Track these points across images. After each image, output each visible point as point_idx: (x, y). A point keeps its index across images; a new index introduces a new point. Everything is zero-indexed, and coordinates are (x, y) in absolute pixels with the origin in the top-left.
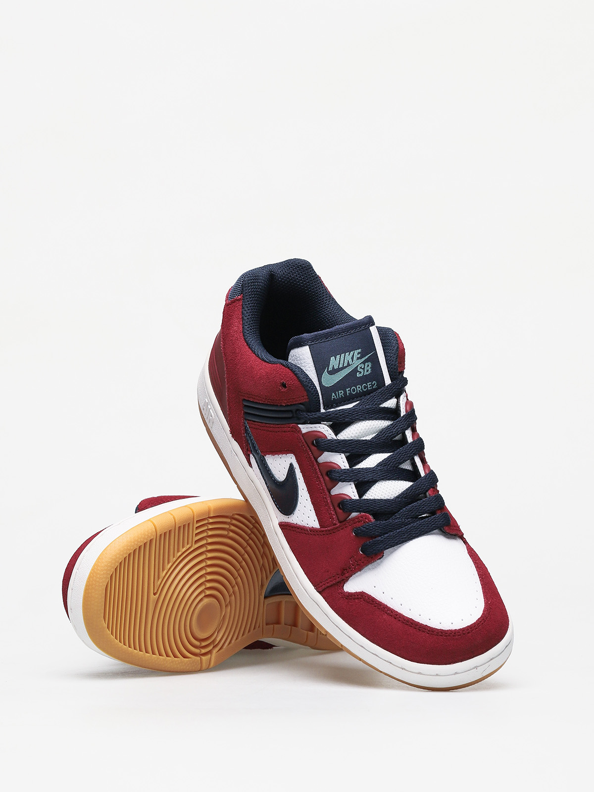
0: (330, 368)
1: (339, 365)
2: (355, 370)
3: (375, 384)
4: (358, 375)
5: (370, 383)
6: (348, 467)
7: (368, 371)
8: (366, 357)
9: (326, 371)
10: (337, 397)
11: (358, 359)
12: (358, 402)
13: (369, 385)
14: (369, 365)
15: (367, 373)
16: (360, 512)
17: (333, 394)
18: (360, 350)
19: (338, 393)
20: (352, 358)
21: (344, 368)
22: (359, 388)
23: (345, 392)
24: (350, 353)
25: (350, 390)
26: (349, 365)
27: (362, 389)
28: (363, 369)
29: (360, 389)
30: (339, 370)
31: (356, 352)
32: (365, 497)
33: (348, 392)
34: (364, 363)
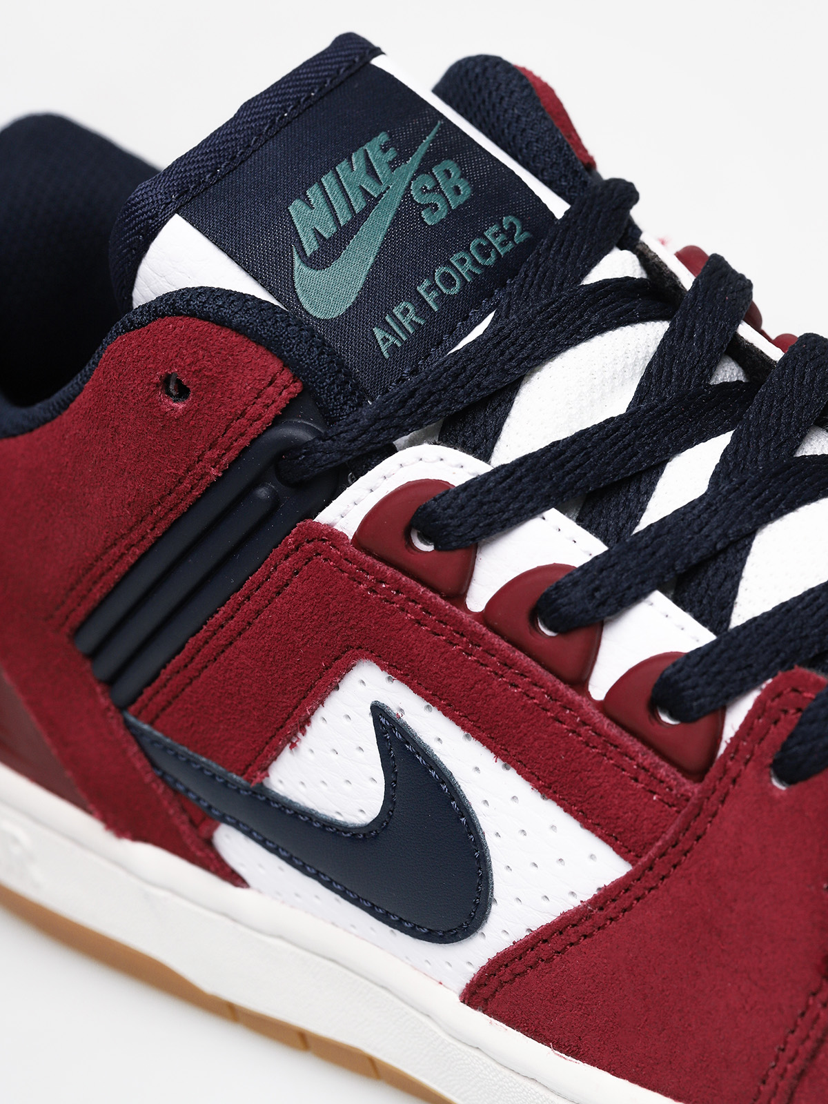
0: (310, 246)
1: (336, 220)
2: (408, 211)
3: (512, 225)
4: (428, 218)
5: (495, 229)
6: (597, 547)
7: (457, 190)
8: (422, 150)
9: (297, 262)
10: (397, 337)
11: (393, 165)
12: (492, 315)
13: (495, 235)
14: (448, 173)
15: (461, 200)
16: (755, 684)
17: (379, 334)
18: (382, 138)
19: (394, 316)
20: (371, 171)
21: (359, 219)
22: (463, 261)
23: (421, 304)
24: (350, 160)
25: (433, 287)
26: (372, 202)
27: (475, 263)
28: (433, 190)
29: (468, 265)
30: (345, 234)
31: (373, 148)
32: (741, 615)
33: (430, 300)
34: (425, 168)
